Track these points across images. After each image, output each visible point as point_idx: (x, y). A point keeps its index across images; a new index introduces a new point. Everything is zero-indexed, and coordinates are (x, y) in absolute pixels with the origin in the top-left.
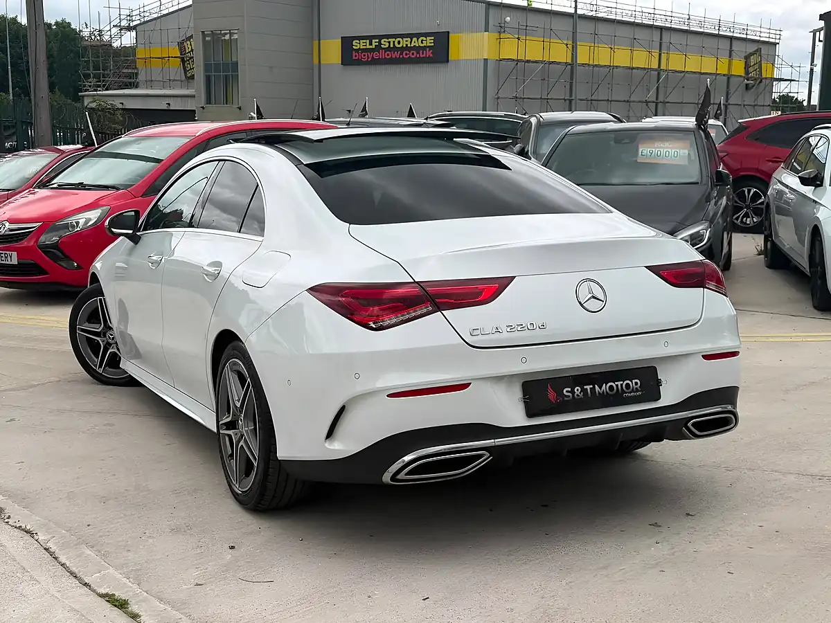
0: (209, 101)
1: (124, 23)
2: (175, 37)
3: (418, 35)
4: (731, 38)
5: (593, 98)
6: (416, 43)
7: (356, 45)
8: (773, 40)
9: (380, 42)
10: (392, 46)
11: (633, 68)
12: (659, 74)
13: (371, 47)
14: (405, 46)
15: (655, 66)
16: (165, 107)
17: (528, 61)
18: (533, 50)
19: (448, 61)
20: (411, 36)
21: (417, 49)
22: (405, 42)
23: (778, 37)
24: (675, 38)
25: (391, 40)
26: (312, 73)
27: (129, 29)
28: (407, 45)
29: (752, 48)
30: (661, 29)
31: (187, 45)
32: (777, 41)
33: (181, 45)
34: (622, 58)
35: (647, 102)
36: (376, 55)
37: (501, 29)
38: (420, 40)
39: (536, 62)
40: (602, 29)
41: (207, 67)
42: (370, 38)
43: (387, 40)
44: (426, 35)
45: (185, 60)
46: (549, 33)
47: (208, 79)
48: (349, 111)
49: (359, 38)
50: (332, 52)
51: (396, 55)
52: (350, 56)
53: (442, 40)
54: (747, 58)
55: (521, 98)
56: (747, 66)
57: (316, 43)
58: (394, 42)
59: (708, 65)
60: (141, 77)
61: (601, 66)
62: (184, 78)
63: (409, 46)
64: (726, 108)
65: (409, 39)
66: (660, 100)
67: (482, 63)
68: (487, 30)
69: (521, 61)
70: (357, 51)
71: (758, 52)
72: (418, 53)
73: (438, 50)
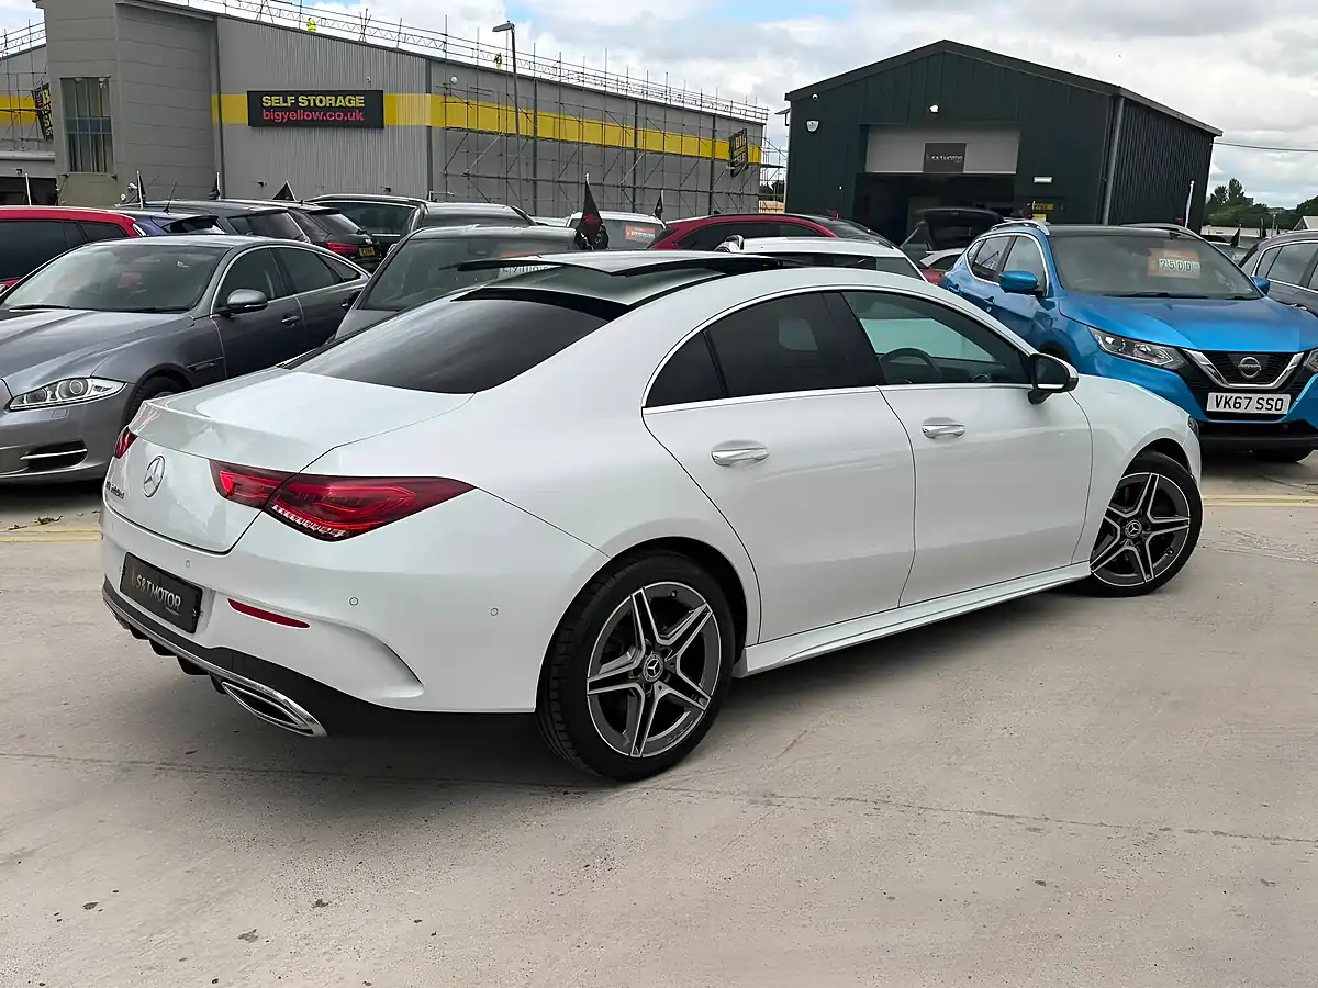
0: (74, 167)
2: (28, 84)
3: (344, 94)
4: (714, 116)
5: (560, 179)
6: (341, 102)
7: (267, 101)
8: (758, 120)
9: (296, 99)
10: (312, 105)
11: (606, 146)
12: (635, 154)
13: (286, 105)
14: (328, 105)
15: (630, 144)
16: (15, 174)
17: (480, 132)
18: (489, 118)
19: (382, 127)
20: (336, 94)
21: (344, 110)
22: (328, 101)
23: (764, 116)
24: (652, 113)
25: (311, 98)
26: (211, 138)
28: (331, 104)
29: (736, 129)
30: (636, 101)
31: (46, 97)
32: (764, 121)
33: (36, 94)
34: (592, 134)
35: (623, 187)
36: (293, 116)
37: (447, 91)
38: (348, 97)
39: (490, 133)
40: (567, 97)
41: (70, 124)
42: (285, 94)
43: (305, 98)
44: (355, 93)
45: (42, 114)
46: (506, 99)
47: (71, 139)
48: (261, 184)
49: (271, 94)
50: (236, 110)
51: (318, 116)
52: (260, 115)
53: (375, 100)
54: (732, 139)
55: (474, 176)
56: (732, 150)
57: (215, 97)
58: (314, 100)
59: (690, 146)
61: (568, 142)
62: (41, 137)
63: (333, 106)
64: (710, 196)
65: (333, 98)
66: (637, 184)
67: (424, 131)
68: (429, 91)
69: (473, 131)
70: (268, 109)
71: (743, 133)
72: (346, 115)
73: (370, 113)
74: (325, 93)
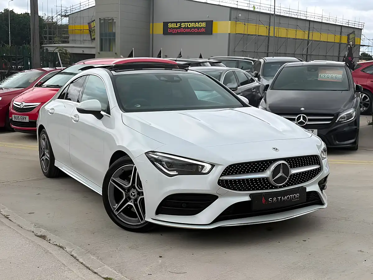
0: (101, 50)
1: (63, 14)
2: (87, 21)
3: (198, 22)
4: (341, 26)
5: (278, 52)
6: (197, 25)
7: (170, 25)
8: (360, 28)
9: (181, 24)
10: (186, 26)
11: (296, 39)
12: (308, 42)
13: (177, 27)
14: (192, 26)
15: (306, 38)
16: (81, 52)
17: (249, 35)
18: (252, 29)
19: (212, 34)
20: (195, 22)
21: (198, 28)
22: (192, 25)
23: (362, 26)
24: (316, 26)
25: (186, 24)
26: (149, 38)
27: (65, 16)
28: (193, 26)
29: (350, 31)
30: (310, 21)
31: (93, 25)
32: (362, 28)
33: (89, 24)
34: (291, 34)
35: (303, 55)
36: (179, 31)
37: (237, 20)
38: (200, 23)
39: (253, 35)
40: (282, 21)
41: (101, 35)
42: (177, 23)
43: (184, 24)
44: (202, 22)
45: (91, 31)
46: (259, 22)
47: (101, 40)
48: (166, 56)
49: (172, 23)
50: (159, 28)
51: (188, 30)
52: (167, 31)
53: (210, 24)
54: (348, 35)
55: (245, 51)
56: (348, 39)
57: (151, 24)
58: (187, 24)
59: (331, 38)
60: (71, 38)
61: (282, 38)
62: (90, 39)
63: (194, 26)
64: (339, 57)
65: (194, 23)
66: (308, 54)
67: (228, 35)
68: (230, 20)
69: (246, 34)
70: (170, 28)
71: (354, 32)
72: (198, 30)
73: (208, 29)
74: (191, 22)
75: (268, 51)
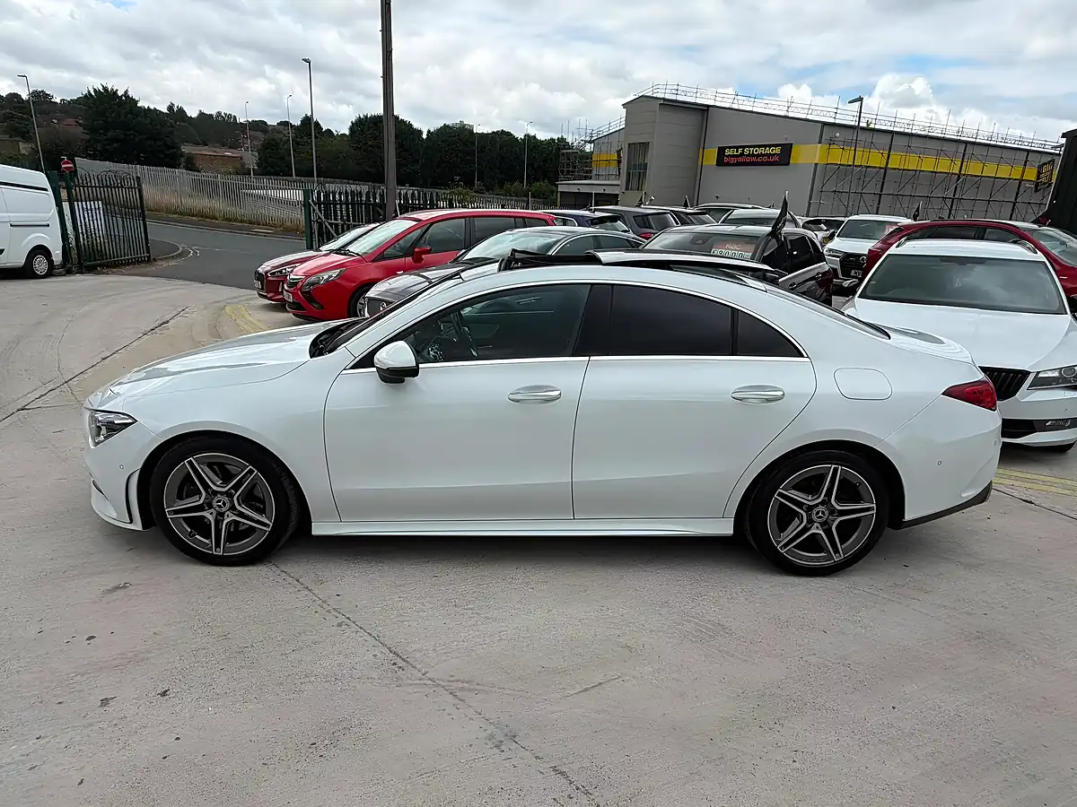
0: (627, 189)
1: (588, 139)
2: (616, 148)
3: (770, 146)
4: (1029, 151)
5: (899, 194)
6: (768, 150)
7: (727, 152)
9: (743, 151)
11: (936, 173)
12: (958, 177)
15: (956, 171)
16: (602, 192)
17: (848, 165)
19: (789, 164)
20: (765, 146)
21: (769, 155)
22: (761, 151)
24: (977, 150)
25: (751, 149)
26: (696, 171)
27: (590, 142)
29: (1045, 159)
30: (966, 143)
31: (621, 153)
33: (619, 152)
34: (928, 165)
35: (943, 199)
36: (740, 159)
37: (831, 142)
39: (855, 166)
40: (915, 143)
41: (629, 167)
42: (737, 148)
44: (776, 146)
45: (619, 162)
46: (870, 145)
47: (628, 174)
49: (730, 148)
50: (711, 156)
51: (754, 159)
53: (787, 149)
54: (1039, 167)
55: (840, 192)
56: (1039, 173)
57: (701, 150)
59: (1004, 172)
60: (594, 173)
61: (909, 170)
62: (617, 173)
66: (957, 196)
67: (813, 166)
68: (820, 143)
69: (843, 165)
70: (727, 156)
71: (1050, 162)
72: (769, 158)
73: (783, 156)
74: (760, 146)
75: (881, 191)
